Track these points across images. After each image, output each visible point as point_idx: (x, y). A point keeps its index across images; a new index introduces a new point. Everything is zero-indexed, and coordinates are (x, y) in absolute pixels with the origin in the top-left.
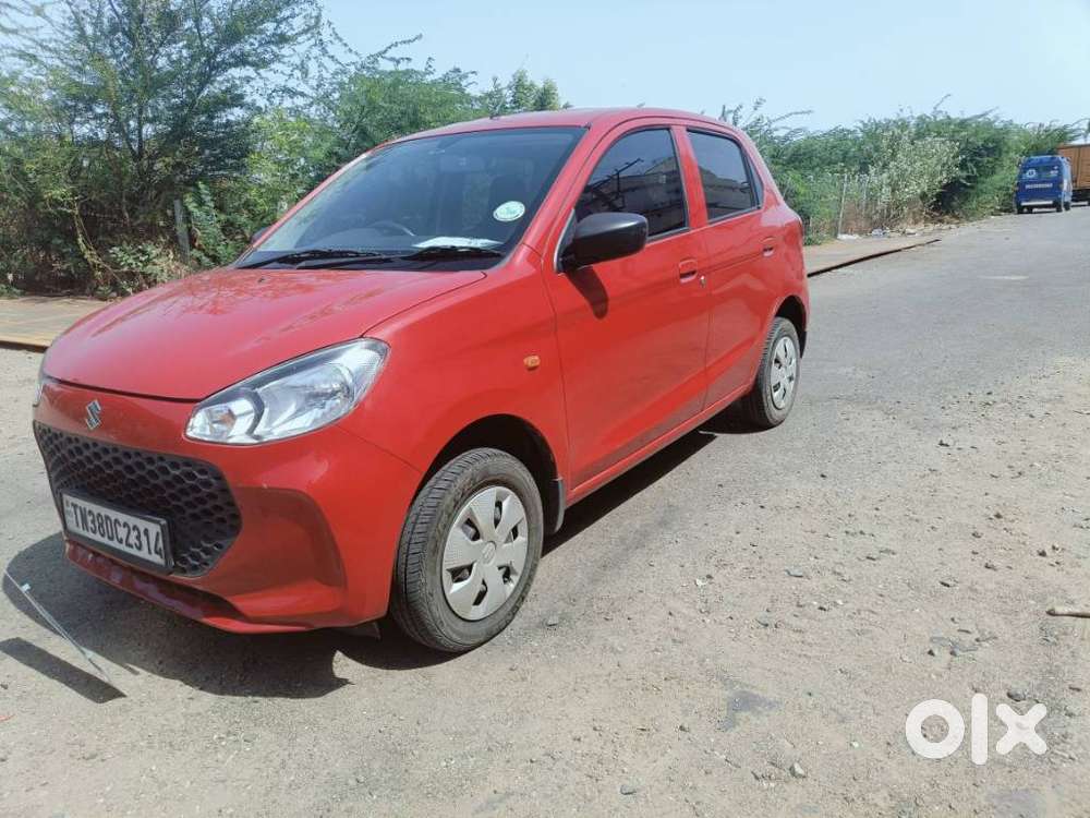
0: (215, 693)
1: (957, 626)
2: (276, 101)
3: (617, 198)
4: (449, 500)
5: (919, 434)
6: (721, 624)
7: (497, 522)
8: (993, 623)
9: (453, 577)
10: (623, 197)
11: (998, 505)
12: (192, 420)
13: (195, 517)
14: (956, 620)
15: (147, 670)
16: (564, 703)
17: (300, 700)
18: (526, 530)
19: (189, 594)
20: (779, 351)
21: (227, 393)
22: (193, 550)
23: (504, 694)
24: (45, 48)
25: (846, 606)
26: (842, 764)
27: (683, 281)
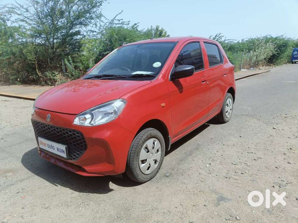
0: (78, 192)
1: (281, 179)
2: (89, 33)
3: (181, 61)
4: (141, 142)
5: (267, 125)
6: (214, 177)
7: (153, 148)
8: (291, 179)
9: (142, 163)
10: (183, 61)
11: (290, 146)
12: (75, 120)
13: (75, 145)
14: (280, 178)
15: (60, 185)
16: (172, 197)
17: (101, 194)
18: (161, 150)
19: (72, 165)
20: (228, 102)
21: (85, 112)
22: (74, 154)
23: (155, 194)
24: (28, 19)
25: (249, 173)
26: (250, 217)
27: (203, 83)
